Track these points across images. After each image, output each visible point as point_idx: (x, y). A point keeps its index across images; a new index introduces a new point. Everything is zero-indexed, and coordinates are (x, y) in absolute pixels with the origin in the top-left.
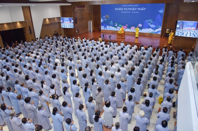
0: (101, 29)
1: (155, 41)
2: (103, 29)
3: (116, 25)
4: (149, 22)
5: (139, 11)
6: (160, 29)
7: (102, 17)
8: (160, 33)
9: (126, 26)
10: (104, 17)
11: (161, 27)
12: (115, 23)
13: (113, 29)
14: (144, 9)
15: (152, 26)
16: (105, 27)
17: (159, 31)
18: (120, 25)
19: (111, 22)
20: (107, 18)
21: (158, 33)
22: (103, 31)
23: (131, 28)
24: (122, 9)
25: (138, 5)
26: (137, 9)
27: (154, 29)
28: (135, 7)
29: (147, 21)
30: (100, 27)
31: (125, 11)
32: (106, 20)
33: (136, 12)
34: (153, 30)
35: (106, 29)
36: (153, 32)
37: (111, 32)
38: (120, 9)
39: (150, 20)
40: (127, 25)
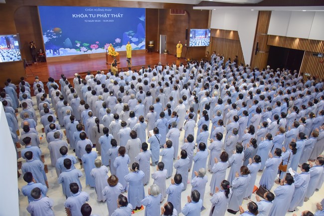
0: (47, 56)
1: (140, 60)
2: (52, 56)
3: (78, 45)
4: (129, 35)
5: (113, 18)
6: (144, 43)
7: (46, 31)
8: (144, 48)
9: (96, 44)
10: (49, 33)
11: (145, 40)
12: (76, 42)
13: (72, 53)
14: (121, 16)
15: (134, 39)
16: (55, 51)
17: (143, 46)
18: (86, 45)
19: (68, 41)
20: (57, 34)
21: (142, 49)
22: (51, 61)
23: (105, 46)
24: (86, 16)
25: (111, 10)
26: (110, 16)
27: (137, 43)
28: (107, 13)
29: (127, 33)
30: (44, 52)
31: (92, 18)
32: (55, 37)
33: (110, 21)
34: (136, 45)
35: (57, 55)
36: (137, 48)
37: (70, 59)
38: (82, 16)
39: (131, 32)
40: (97, 42)
